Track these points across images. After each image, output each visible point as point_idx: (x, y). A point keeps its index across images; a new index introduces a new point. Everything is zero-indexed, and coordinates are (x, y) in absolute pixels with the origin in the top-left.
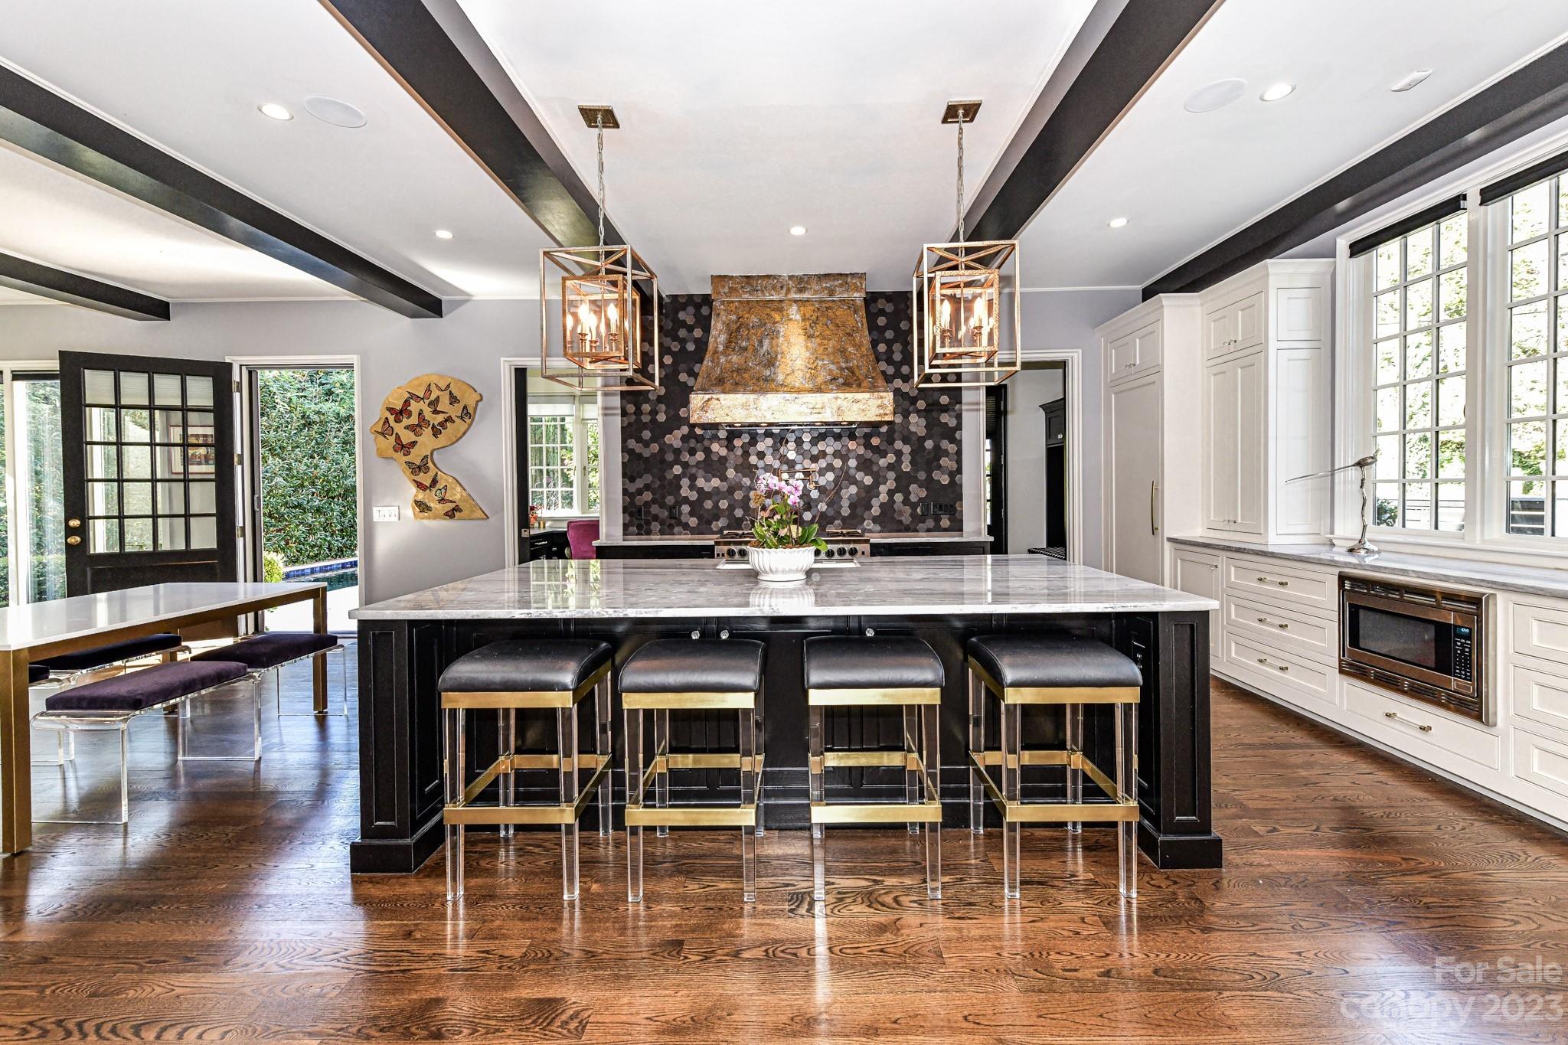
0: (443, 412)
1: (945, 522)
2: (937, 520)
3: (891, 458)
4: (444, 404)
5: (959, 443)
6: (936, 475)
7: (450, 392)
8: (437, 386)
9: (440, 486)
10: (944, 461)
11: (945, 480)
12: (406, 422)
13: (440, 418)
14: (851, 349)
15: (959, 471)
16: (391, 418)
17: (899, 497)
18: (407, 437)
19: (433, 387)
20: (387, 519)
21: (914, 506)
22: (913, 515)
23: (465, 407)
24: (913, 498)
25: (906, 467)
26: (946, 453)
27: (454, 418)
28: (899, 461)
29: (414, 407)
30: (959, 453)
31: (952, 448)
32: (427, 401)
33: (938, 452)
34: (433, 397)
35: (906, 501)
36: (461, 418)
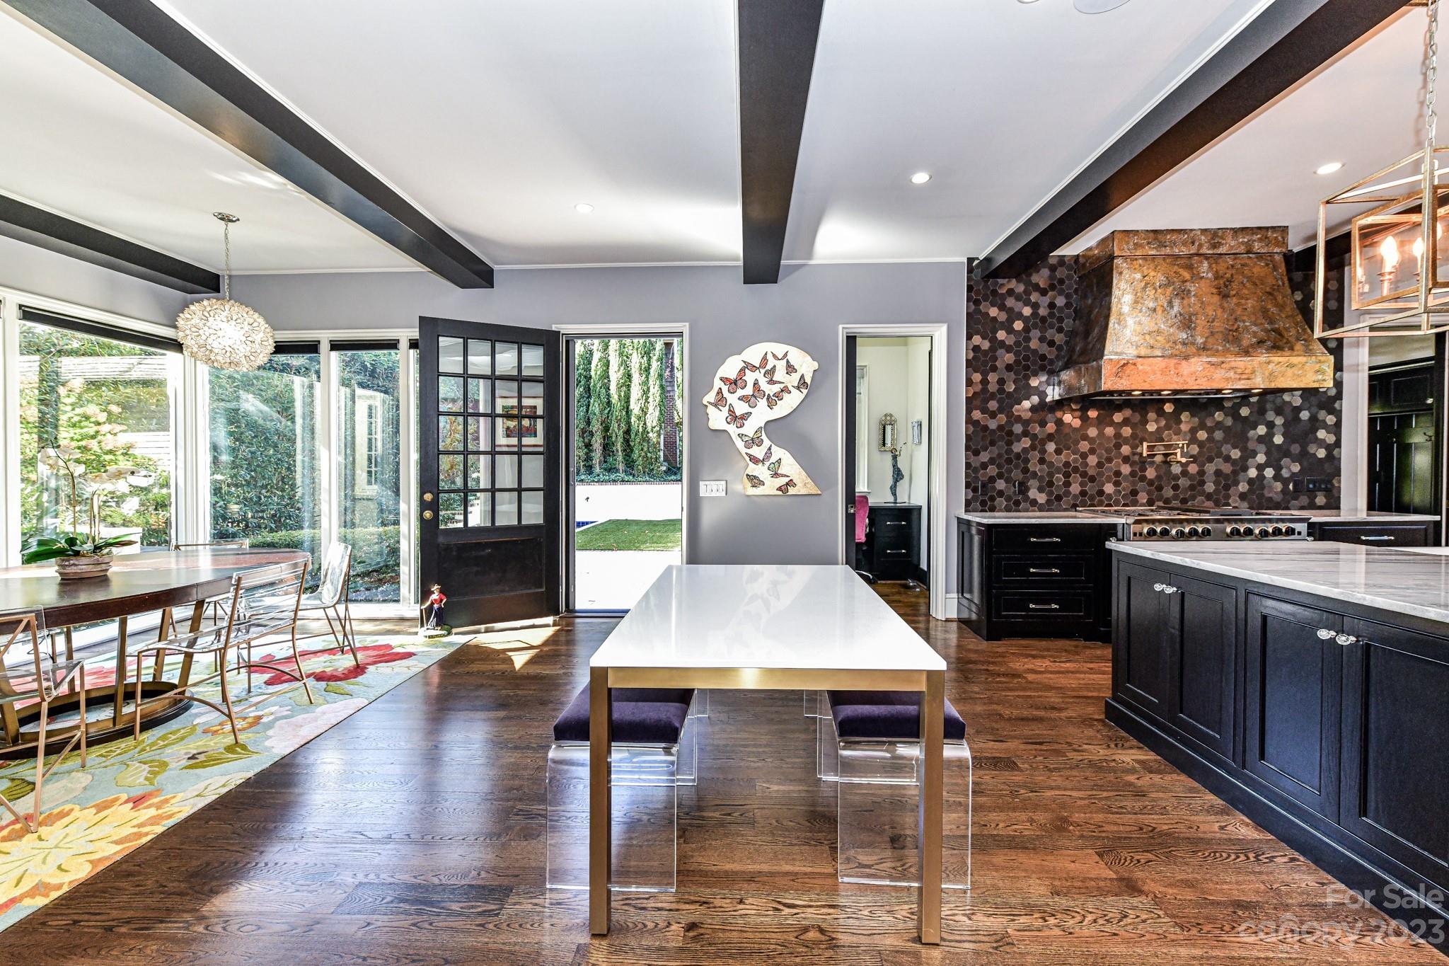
0: (780, 383)
1: (1320, 500)
2: (1312, 499)
3: (1262, 430)
4: (780, 375)
5: (1338, 414)
6: (1312, 449)
7: (788, 362)
8: (774, 356)
9: (773, 459)
10: (1321, 434)
11: (1321, 453)
12: (740, 392)
13: (776, 388)
14: (1274, 310)
15: (1338, 444)
16: (725, 389)
17: (1269, 472)
18: (741, 408)
19: (770, 357)
20: (713, 494)
21: (1285, 482)
22: (1285, 491)
23: (802, 376)
24: (1285, 473)
25: (1278, 440)
26: (1325, 426)
27: (791, 388)
28: (1270, 435)
29: (750, 377)
30: (1338, 425)
31: (1331, 420)
32: (763, 371)
33: (1315, 423)
34: (769, 367)
35: (1277, 477)
36: (798, 388)
